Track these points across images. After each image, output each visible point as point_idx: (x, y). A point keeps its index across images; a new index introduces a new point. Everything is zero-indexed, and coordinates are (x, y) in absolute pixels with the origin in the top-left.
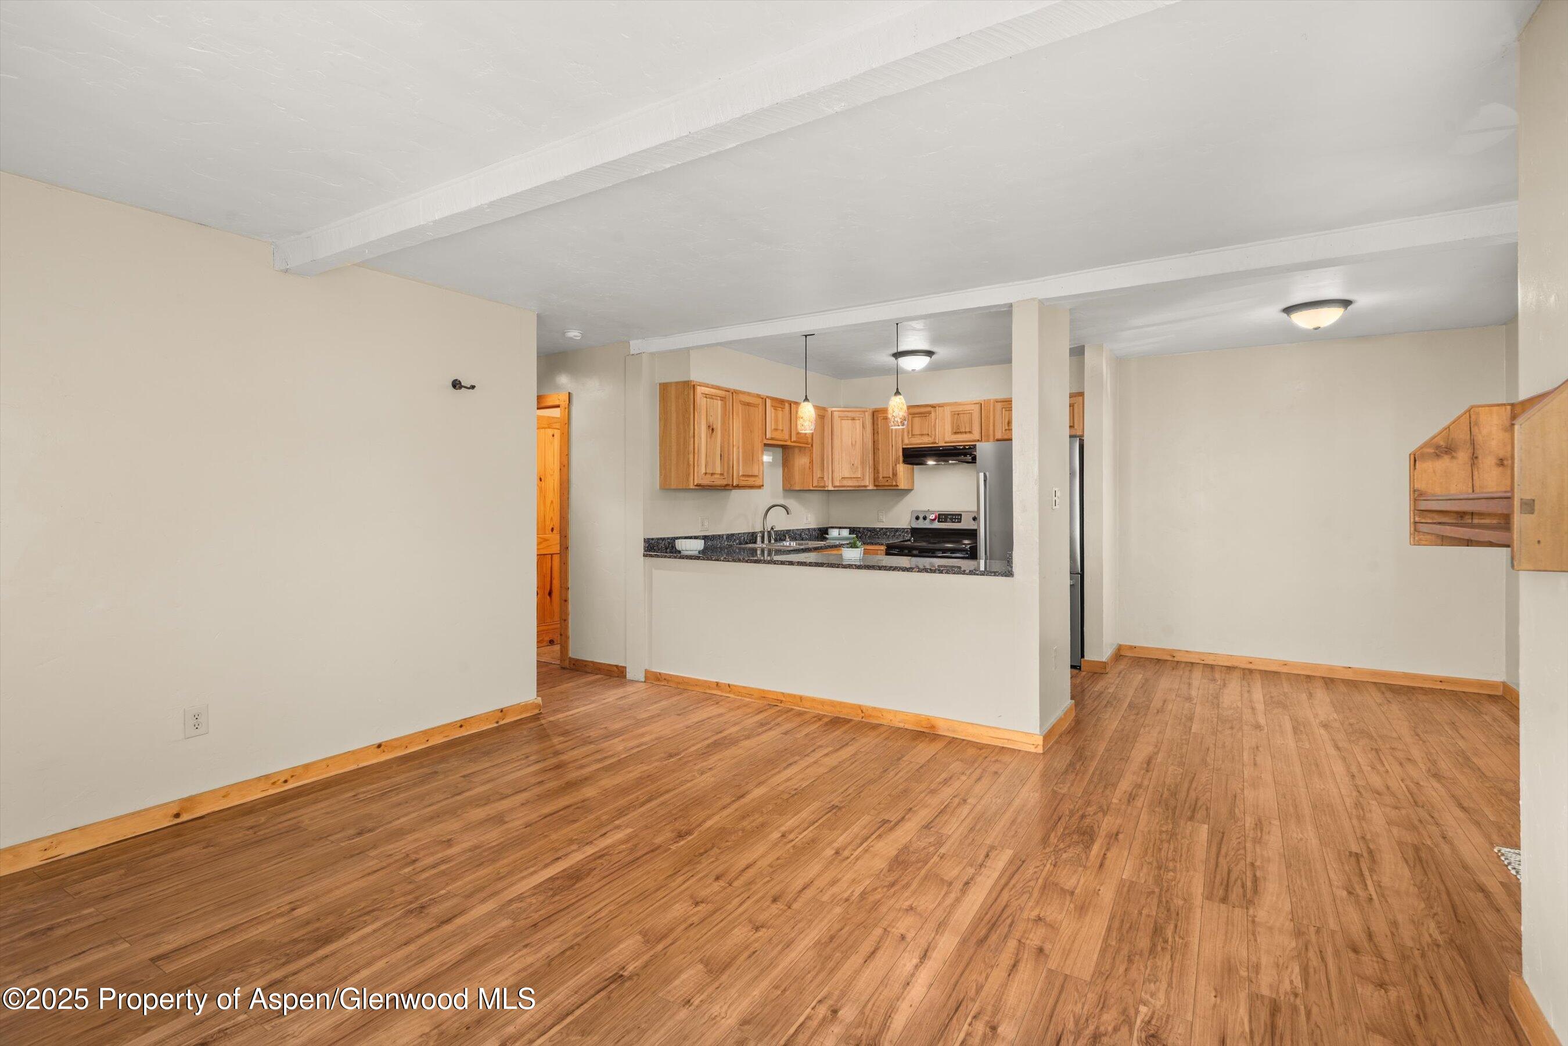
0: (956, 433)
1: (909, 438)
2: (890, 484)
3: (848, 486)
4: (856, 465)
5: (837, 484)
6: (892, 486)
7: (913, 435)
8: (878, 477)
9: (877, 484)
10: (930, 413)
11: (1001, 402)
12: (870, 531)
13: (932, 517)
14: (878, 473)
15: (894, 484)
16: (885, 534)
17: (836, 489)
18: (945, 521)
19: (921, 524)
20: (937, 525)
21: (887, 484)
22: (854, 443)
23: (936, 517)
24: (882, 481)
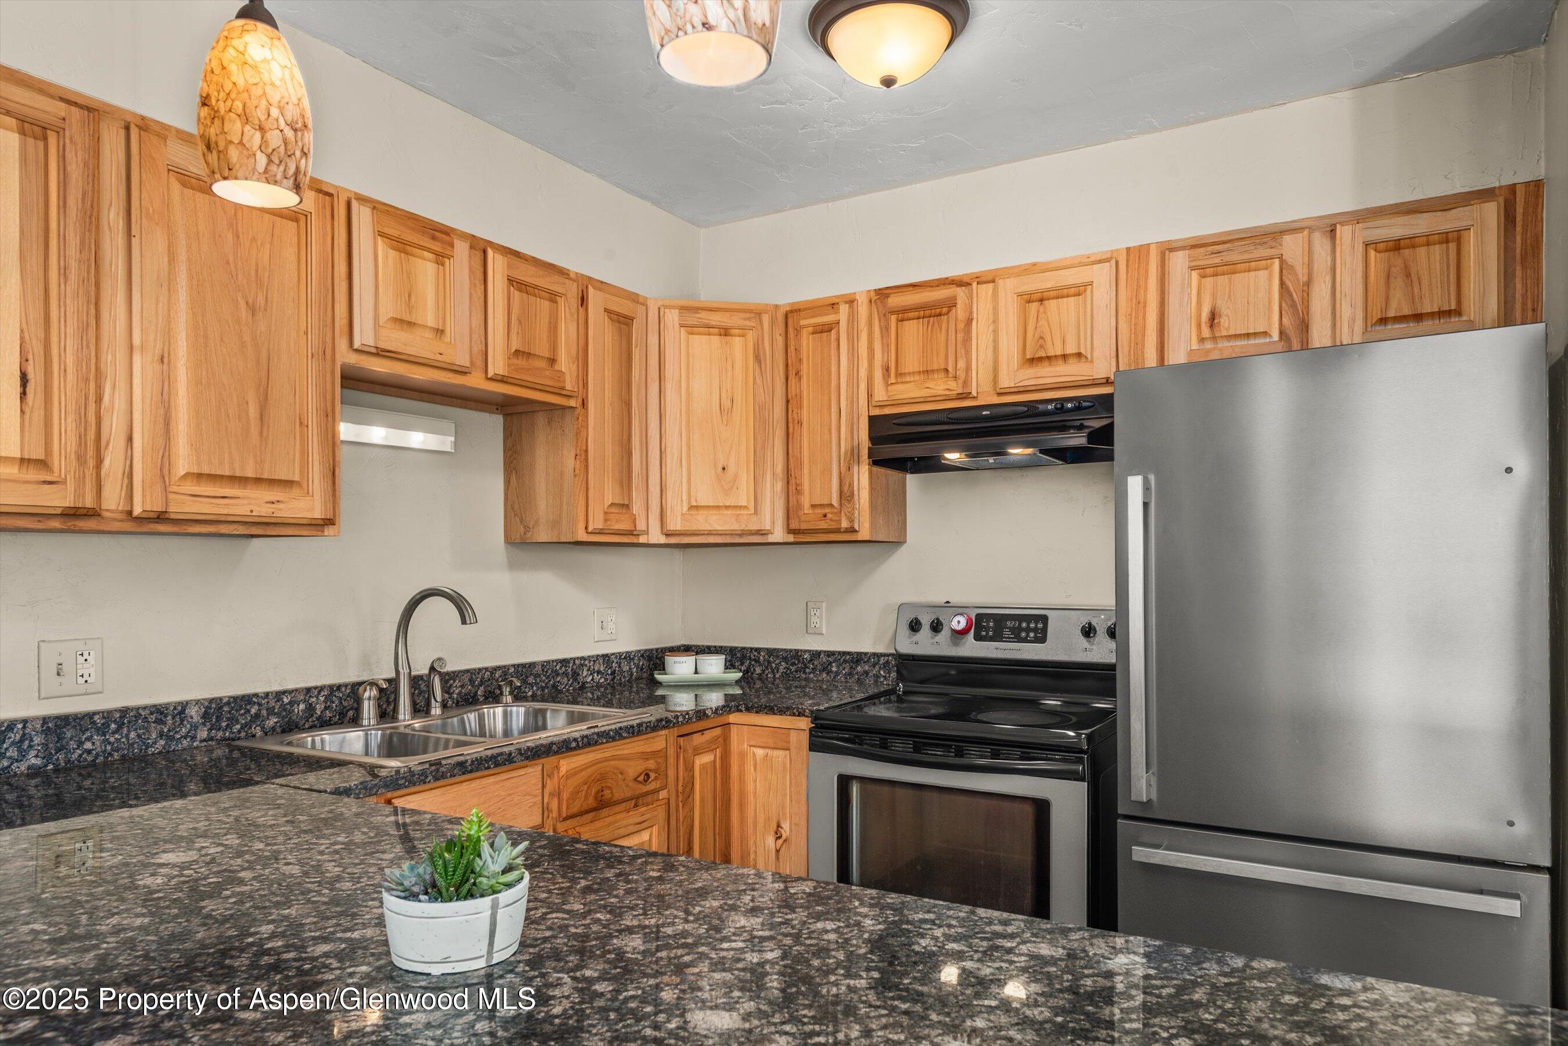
0: (1034, 361)
1: (887, 385)
2: (834, 526)
3: (710, 533)
4: (732, 469)
5: (675, 523)
6: (838, 531)
7: (899, 375)
8: (799, 506)
9: (794, 525)
10: (951, 304)
11: (1183, 248)
12: (785, 659)
13: (959, 622)
14: (799, 492)
15: (845, 524)
16: (826, 669)
17: (673, 540)
18: (998, 637)
19: (925, 645)
20: (972, 648)
21: (823, 525)
22: (727, 404)
23: (969, 621)
24: (808, 517)
